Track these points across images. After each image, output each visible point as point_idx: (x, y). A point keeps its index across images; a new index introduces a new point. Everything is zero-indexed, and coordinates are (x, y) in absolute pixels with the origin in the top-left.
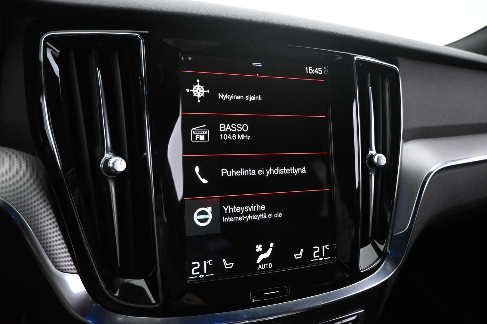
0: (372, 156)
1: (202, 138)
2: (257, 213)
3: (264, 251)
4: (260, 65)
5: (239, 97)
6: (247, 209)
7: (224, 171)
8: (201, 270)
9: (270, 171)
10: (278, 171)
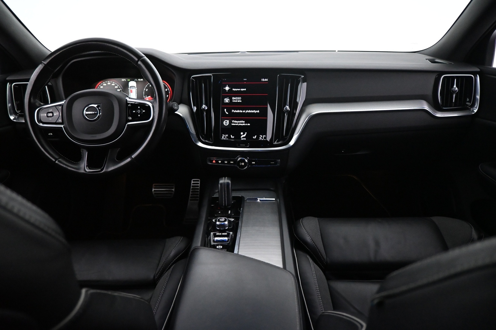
1: (227, 101)
2: (242, 123)
4: (246, 79)
5: (239, 90)
6: (239, 122)
7: (233, 111)
8: (225, 137)
9: (247, 111)
10: (250, 111)
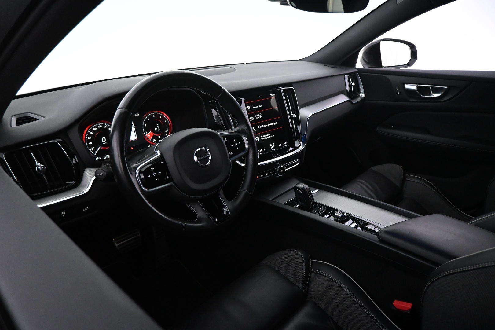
0: (292, 115)
1: (252, 119)
3: (272, 146)
4: (260, 97)
5: (257, 107)
6: (266, 135)
7: (259, 127)
8: (260, 152)
9: (269, 125)
10: (271, 124)
